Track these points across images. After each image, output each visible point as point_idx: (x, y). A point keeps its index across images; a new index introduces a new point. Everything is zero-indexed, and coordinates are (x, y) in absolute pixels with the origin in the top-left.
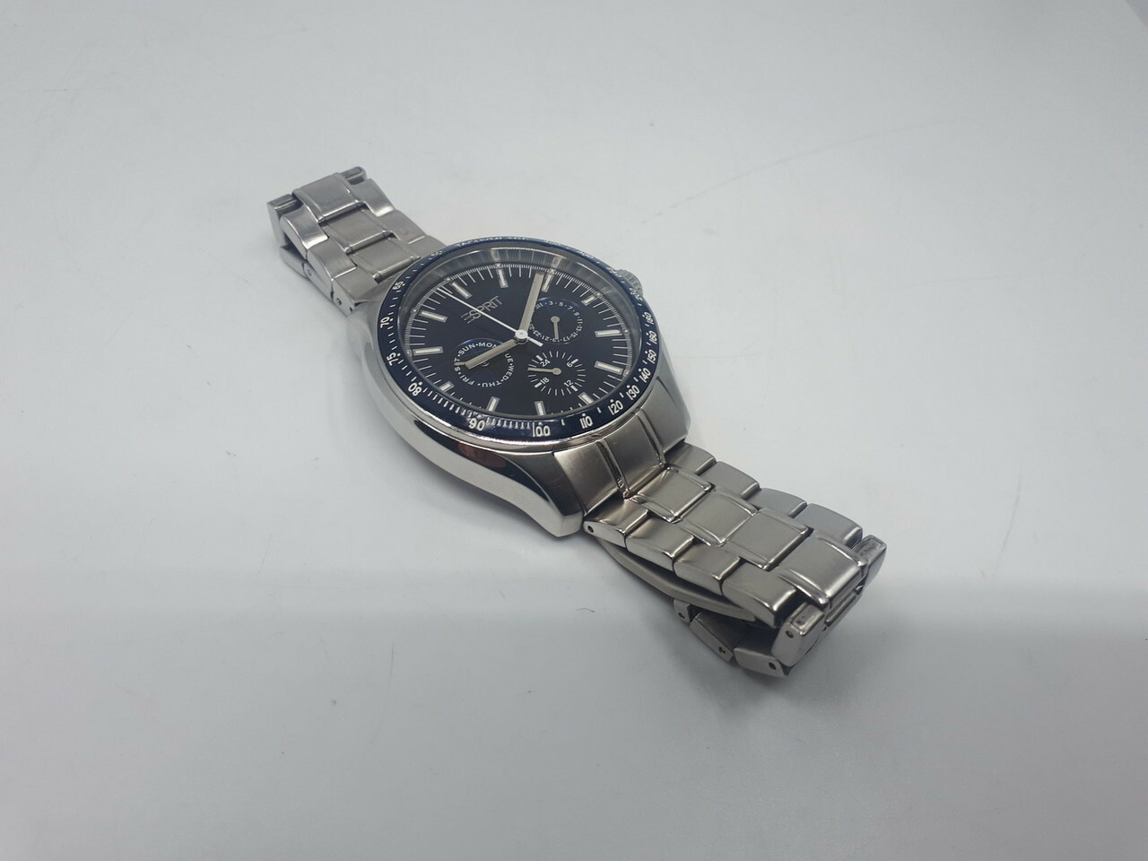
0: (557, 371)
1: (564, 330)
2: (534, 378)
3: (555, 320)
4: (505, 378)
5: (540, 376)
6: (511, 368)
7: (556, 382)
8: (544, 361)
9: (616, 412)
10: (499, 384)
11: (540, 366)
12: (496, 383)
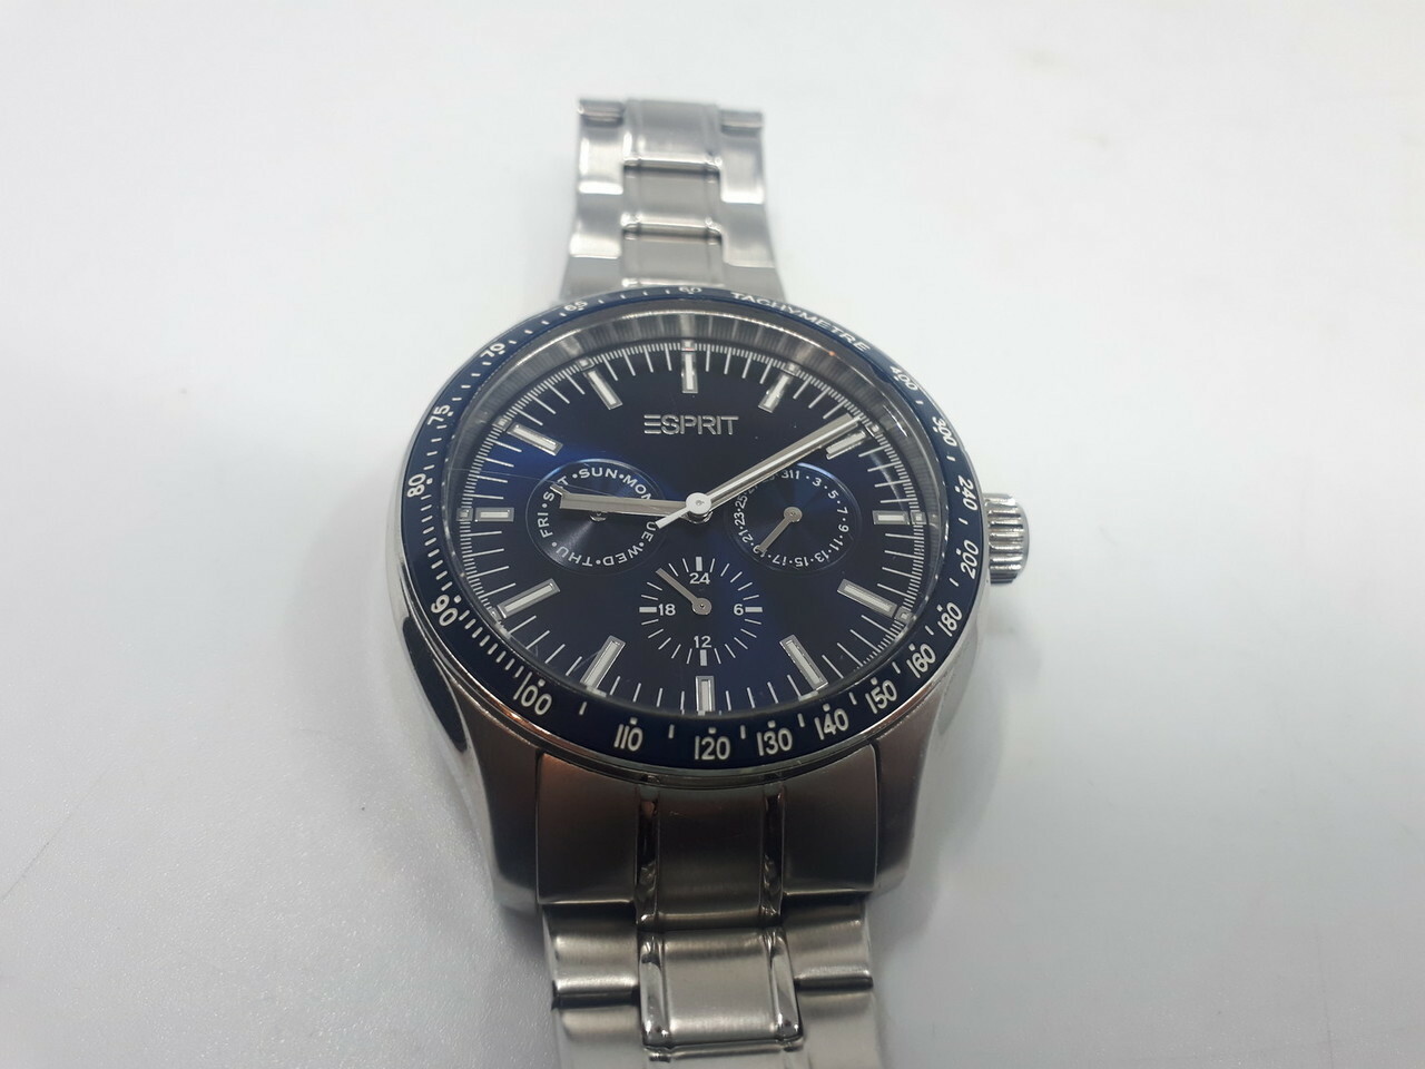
0: (702, 607)
1: (793, 542)
2: (652, 592)
3: (793, 514)
4: (608, 561)
5: (669, 595)
6: (635, 551)
7: (686, 625)
8: (701, 574)
9: (706, 757)
10: (587, 564)
11: (684, 579)
12: (583, 560)
